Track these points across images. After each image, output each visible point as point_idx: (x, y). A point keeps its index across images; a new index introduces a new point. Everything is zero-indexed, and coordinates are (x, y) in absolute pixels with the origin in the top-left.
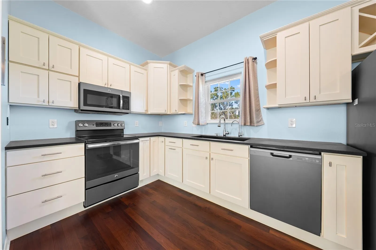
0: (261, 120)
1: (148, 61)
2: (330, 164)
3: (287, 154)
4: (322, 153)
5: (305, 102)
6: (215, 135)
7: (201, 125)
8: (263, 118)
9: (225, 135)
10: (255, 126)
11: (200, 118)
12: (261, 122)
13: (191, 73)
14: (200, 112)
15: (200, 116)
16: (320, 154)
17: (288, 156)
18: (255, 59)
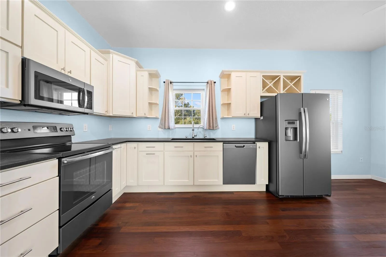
0: (218, 125)
1: (111, 50)
2: (259, 147)
3: (242, 145)
4: (256, 143)
5: (244, 116)
6: (185, 138)
7: (171, 129)
8: (219, 124)
9: (194, 137)
10: (215, 129)
11: (170, 123)
12: (217, 127)
13: (158, 78)
14: (170, 117)
15: (170, 121)
16: (254, 143)
17: (243, 146)
18: (215, 82)
